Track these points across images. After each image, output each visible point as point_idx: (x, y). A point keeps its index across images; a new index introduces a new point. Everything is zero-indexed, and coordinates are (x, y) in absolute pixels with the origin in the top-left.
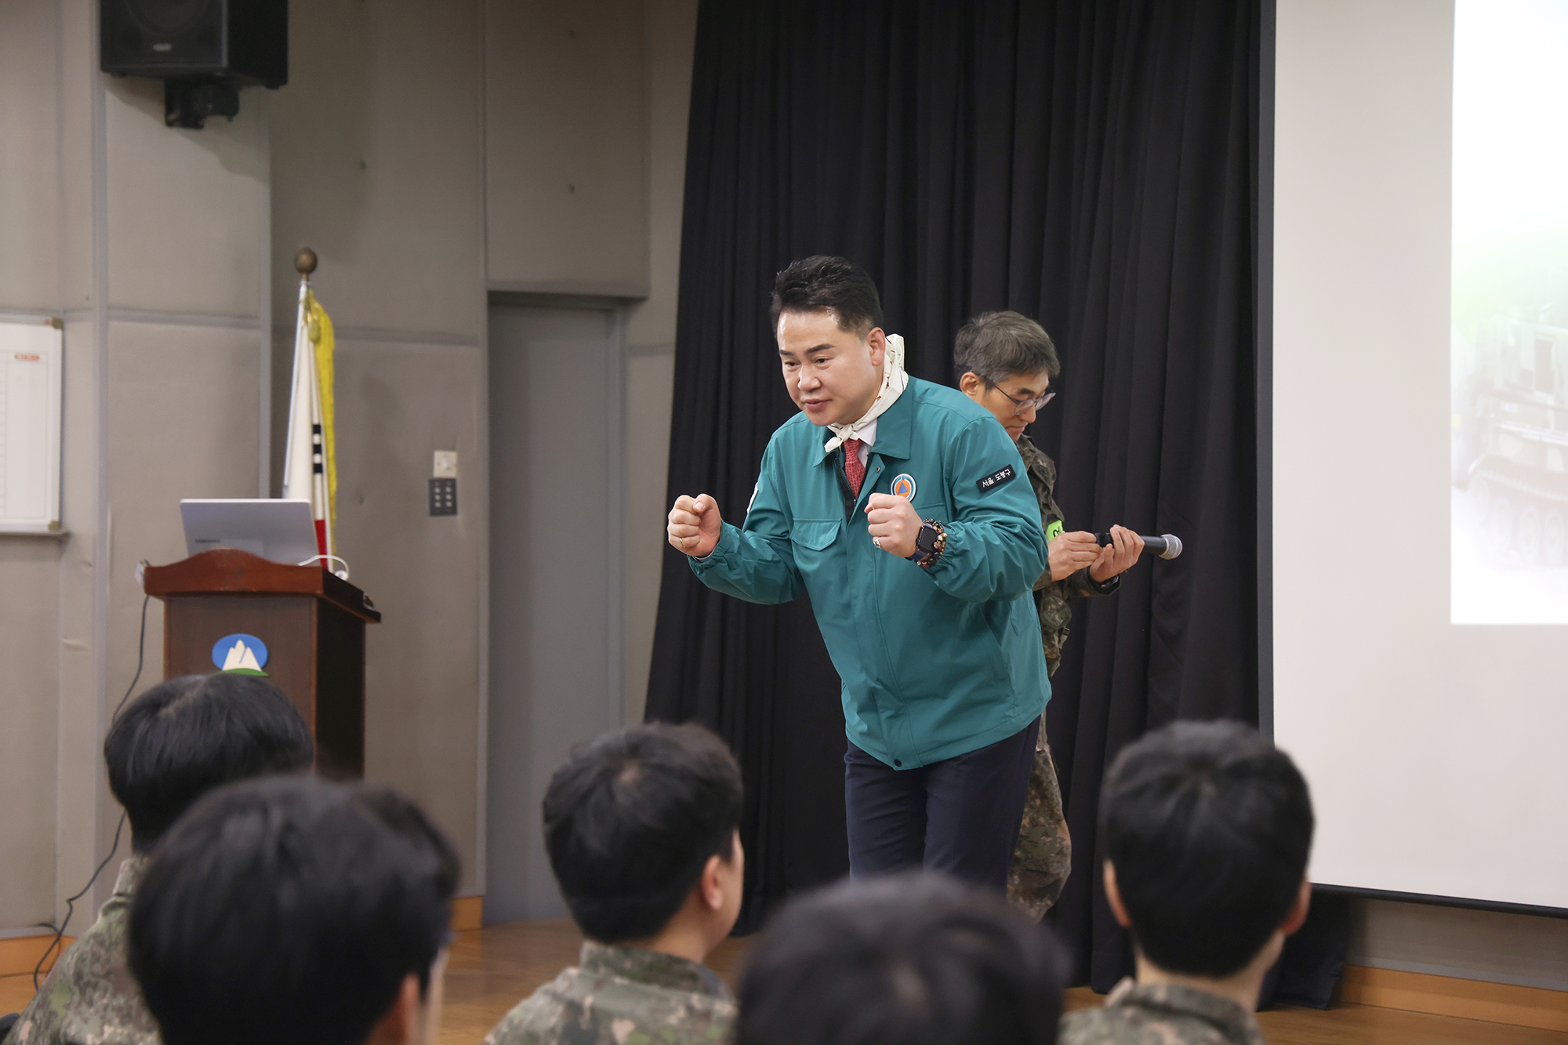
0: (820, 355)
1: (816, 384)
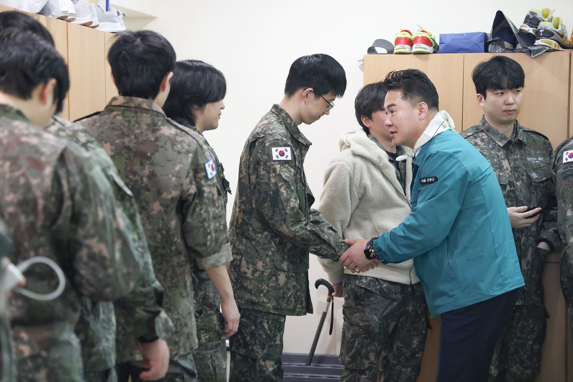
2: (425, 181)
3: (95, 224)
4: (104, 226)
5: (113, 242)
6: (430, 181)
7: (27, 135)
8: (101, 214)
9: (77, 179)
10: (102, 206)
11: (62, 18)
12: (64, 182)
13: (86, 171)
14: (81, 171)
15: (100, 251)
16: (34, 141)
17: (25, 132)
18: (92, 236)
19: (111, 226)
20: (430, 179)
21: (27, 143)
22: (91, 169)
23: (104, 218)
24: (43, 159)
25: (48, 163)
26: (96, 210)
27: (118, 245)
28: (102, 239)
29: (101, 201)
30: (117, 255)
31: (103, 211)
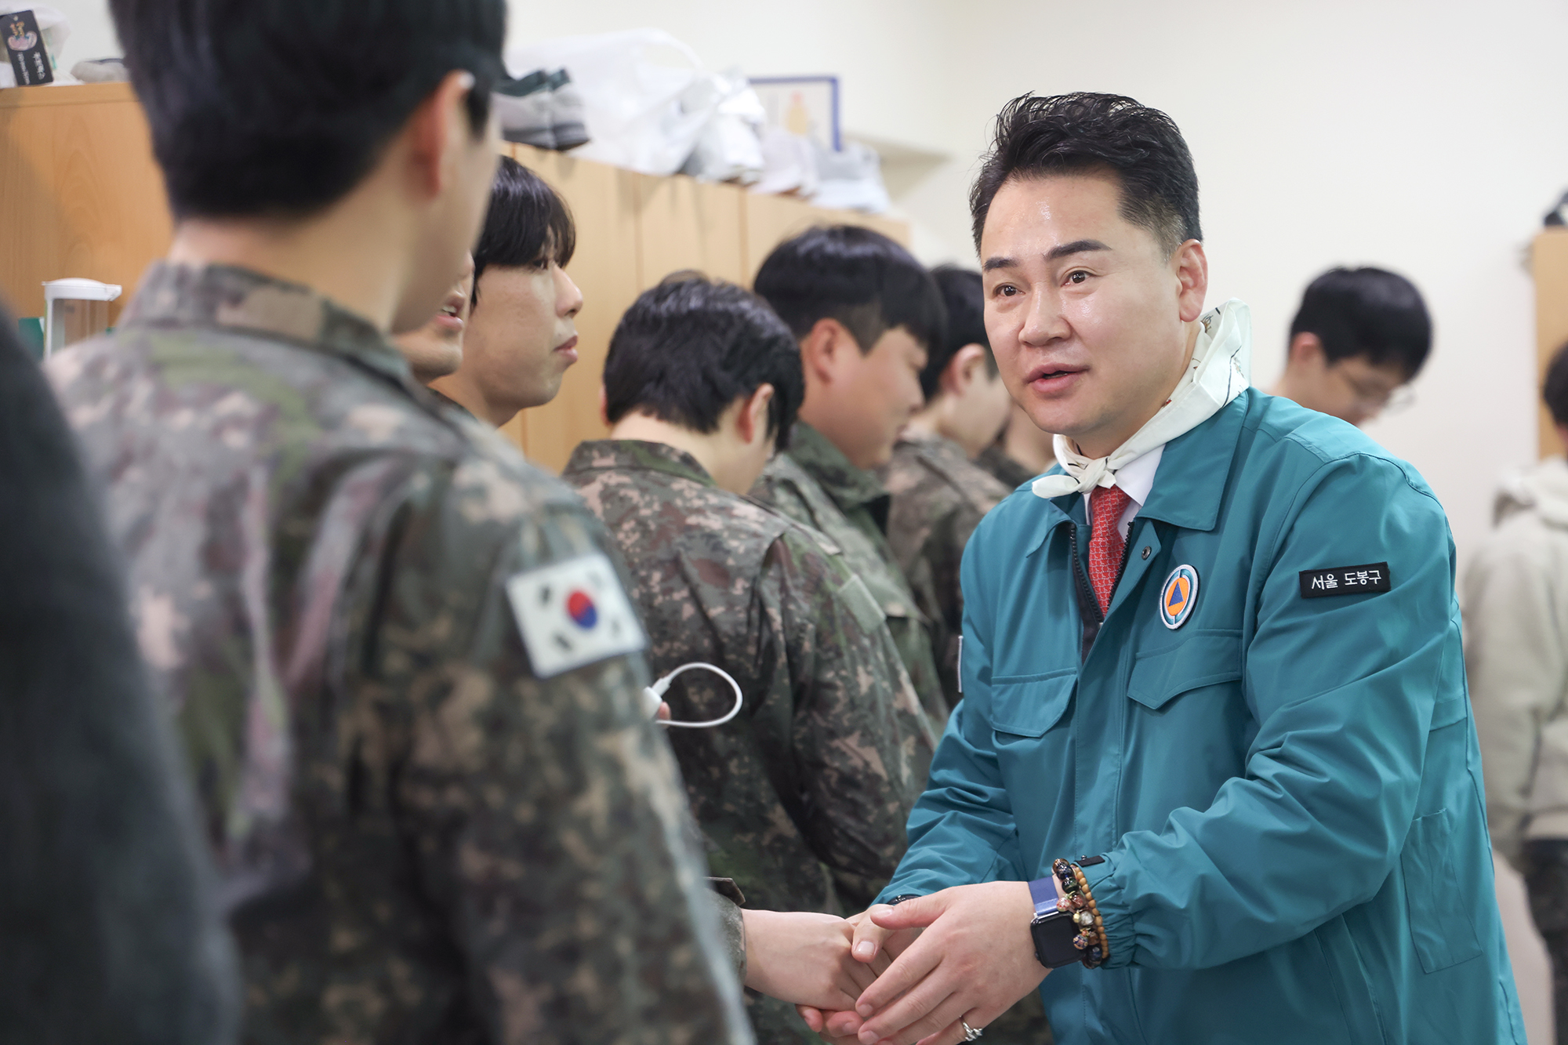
0: (1074, 262)
1: (1059, 330)
2: (1332, 583)
3: (853, 705)
4: (873, 707)
5: (895, 742)
6: (1363, 581)
7: (699, 511)
8: (864, 681)
9: (804, 607)
10: (866, 662)
11: (732, 181)
12: (774, 612)
13: (830, 585)
14: (816, 586)
15: (867, 764)
16: (714, 523)
17: (697, 503)
18: (849, 732)
19: (889, 707)
20: (1363, 576)
21: (698, 527)
22: (839, 582)
23: (872, 688)
24: (731, 562)
25: (740, 571)
26: (855, 673)
27: (907, 748)
28: (869, 738)
29: (862, 649)
30: (906, 772)
31: (869, 673)
